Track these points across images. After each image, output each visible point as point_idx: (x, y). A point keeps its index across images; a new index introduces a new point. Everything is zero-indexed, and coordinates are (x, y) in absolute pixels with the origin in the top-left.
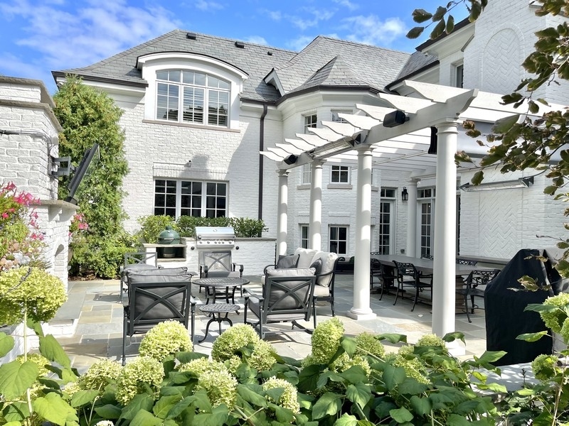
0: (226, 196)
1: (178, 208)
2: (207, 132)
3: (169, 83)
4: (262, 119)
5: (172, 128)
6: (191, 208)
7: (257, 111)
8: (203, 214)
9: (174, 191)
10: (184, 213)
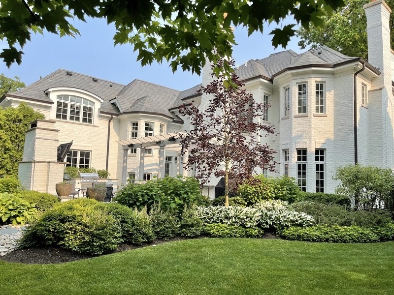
0: (90, 158)
2: (82, 126)
3: (63, 101)
4: (110, 121)
5: (64, 124)
6: (72, 164)
7: (108, 117)
8: (78, 166)
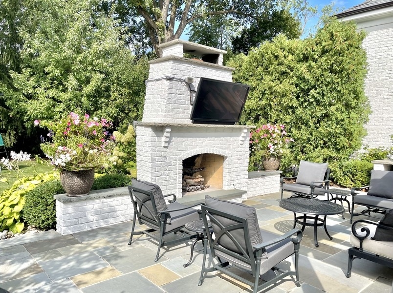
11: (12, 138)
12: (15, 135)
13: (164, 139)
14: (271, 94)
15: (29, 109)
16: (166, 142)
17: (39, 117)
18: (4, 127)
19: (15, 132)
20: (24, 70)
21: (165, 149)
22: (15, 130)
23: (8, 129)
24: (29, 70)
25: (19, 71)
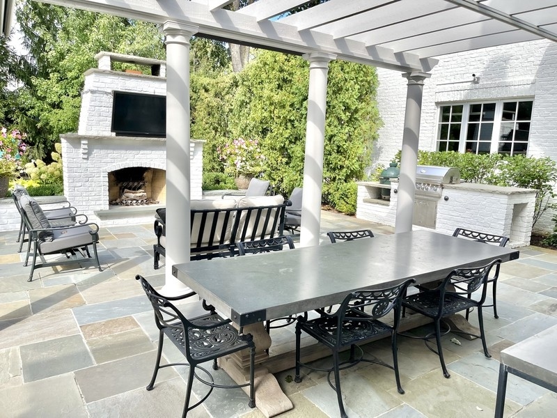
0: (531, 122)
1: (463, 140)
6: (478, 141)
9: (459, 118)
10: (470, 147)
11: (41, 151)
12: (44, 148)
13: (81, 151)
14: (271, 104)
15: (52, 119)
16: (84, 154)
17: (63, 128)
18: (31, 139)
19: (43, 146)
20: (51, 75)
21: (85, 161)
22: (44, 143)
23: (36, 142)
24: (56, 75)
25: (46, 76)
